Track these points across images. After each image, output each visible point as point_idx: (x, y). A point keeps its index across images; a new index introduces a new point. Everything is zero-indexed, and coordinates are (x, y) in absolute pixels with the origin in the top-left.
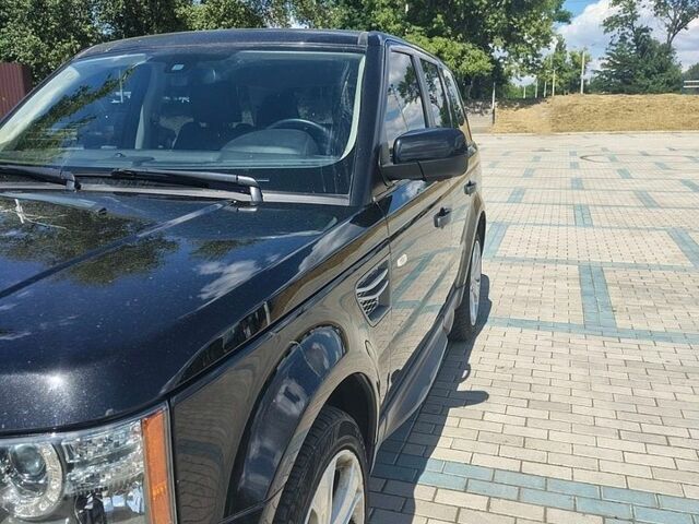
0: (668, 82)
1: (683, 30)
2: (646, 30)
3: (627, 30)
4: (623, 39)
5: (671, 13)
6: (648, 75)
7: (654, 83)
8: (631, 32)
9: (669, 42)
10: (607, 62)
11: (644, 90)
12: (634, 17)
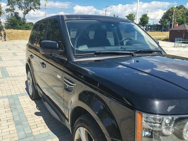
0: (26, 27)
1: (27, 14)
2: (18, 13)
3: (12, 12)
4: (12, 15)
5: (24, 10)
6: (20, 25)
7: (22, 27)
8: (14, 13)
9: (24, 17)
10: (7, 21)
11: (20, 29)
12: (14, 9)
